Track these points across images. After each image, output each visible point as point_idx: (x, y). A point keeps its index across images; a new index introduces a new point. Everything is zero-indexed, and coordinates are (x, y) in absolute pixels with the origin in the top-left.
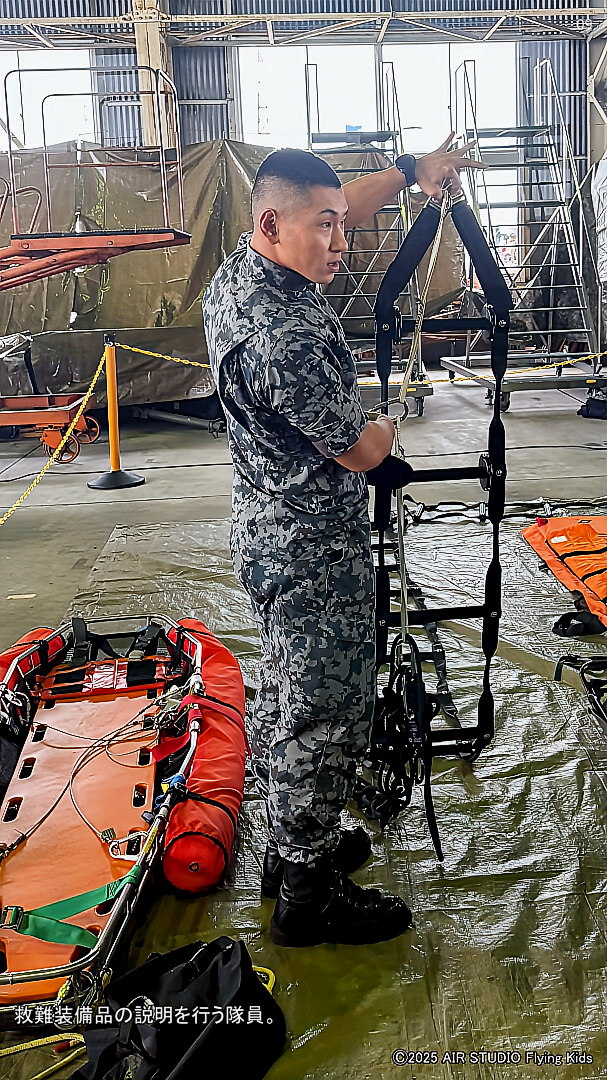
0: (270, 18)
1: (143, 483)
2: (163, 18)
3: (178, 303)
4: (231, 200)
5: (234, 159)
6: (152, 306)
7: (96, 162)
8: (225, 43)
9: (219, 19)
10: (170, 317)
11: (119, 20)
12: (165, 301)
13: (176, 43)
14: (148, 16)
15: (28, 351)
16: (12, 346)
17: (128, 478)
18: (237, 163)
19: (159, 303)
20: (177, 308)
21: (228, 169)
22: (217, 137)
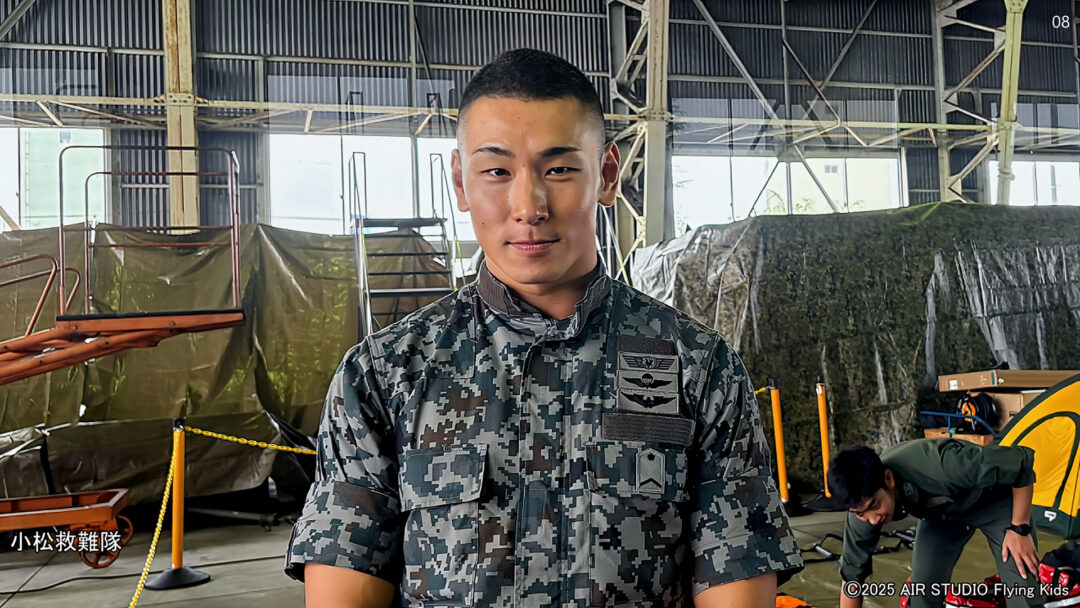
0: (311, 109)
1: (207, 580)
2: (199, 102)
3: (205, 391)
4: (264, 283)
5: (269, 243)
6: (173, 394)
7: (112, 242)
8: (256, 130)
9: (251, 105)
10: (195, 405)
11: (151, 102)
12: (189, 389)
13: (204, 127)
14: (183, 99)
15: (45, 446)
16: (23, 442)
17: (193, 576)
18: (272, 247)
19: (182, 391)
20: (204, 396)
21: (262, 254)
22: (250, 220)
